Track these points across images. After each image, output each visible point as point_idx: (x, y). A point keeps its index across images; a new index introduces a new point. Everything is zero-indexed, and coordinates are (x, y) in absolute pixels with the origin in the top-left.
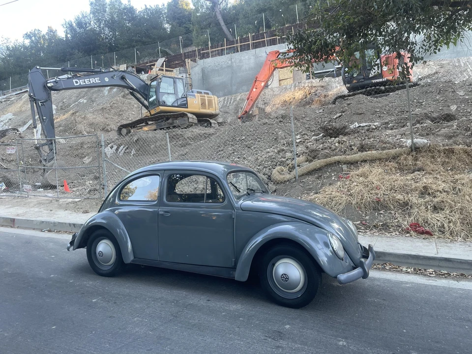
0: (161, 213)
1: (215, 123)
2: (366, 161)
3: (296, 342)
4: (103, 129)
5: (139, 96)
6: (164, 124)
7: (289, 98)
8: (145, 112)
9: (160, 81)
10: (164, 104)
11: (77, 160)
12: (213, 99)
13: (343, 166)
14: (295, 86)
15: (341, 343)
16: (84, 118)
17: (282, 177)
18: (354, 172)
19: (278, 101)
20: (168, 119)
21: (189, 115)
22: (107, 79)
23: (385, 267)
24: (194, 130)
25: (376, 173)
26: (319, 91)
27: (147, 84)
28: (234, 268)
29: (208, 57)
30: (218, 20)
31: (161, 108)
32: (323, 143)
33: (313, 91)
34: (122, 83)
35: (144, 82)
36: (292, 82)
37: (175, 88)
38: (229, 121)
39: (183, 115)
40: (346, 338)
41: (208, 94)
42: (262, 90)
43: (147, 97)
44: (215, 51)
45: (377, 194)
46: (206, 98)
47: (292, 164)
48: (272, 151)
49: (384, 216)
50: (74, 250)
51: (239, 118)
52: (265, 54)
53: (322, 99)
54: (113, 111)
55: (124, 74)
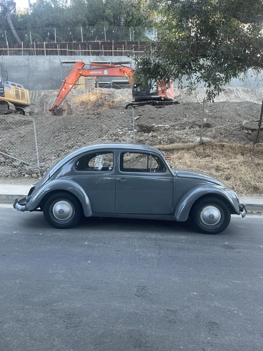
3: (242, 249)
7: (86, 100)
12: (25, 91)
14: (89, 91)
18: (173, 156)
19: (77, 101)
21: (9, 103)
24: (15, 117)
26: (107, 98)
28: (173, 214)
30: (8, 24)
33: (103, 97)
36: (84, 87)
38: (36, 112)
39: (3, 103)
41: (20, 87)
42: (69, 91)
44: (13, 50)
46: (20, 91)
51: (50, 111)
52: (59, 61)
53: (111, 104)
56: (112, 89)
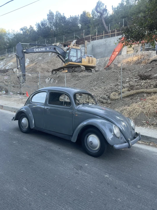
0: (45, 109)
1: (93, 71)
3: (86, 172)
4: (47, 71)
5: (61, 57)
6: (71, 70)
7: (130, 60)
8: (64, 65)
9: (70, 50)
10: (71, 61)
11: (35, 83)
12: (94, 59)
13: (145, 94)
14: (134, 55)
15: (106, 176)
16: (40, 66)
17: (114, 97)
18: (149, 98)
19: (125, 61)
20: (72, 68)
21: (82, 66)
22: (48, 49)
23: (150, 144)
24: (84, 73)
26: (145, 57)
27: (65, 52)
28: (72, 136)
29: (95, 40)
30: (102, 22)
31: (70, 62)
32: (138, 83)
33: (142, 57)
34: (54, 51)
35: (64, 51)
36: (133, 52)
37: (77, 54)
38: (101, 70)
39: (79, 66)
40: (110, 174)
41: (92, 57)
42: (116, 56)
43: (64, 57)
44: (99, 37)
46: (91, 59)
47: (120, 92)
51: (105, 69)
53: (147, 61)
54: (51, 63)
55: (55, 47)
56: (150, 51)
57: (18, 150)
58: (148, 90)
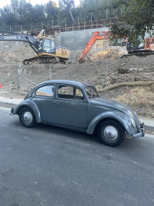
0: (55, 102)
1: (67, 63)
2: (137, 86)
3: (116, 161)
4: (16, 61)
5: (33, 46)
6: (45, 61)
7: (101, 54)
8: (36, 55)
9: (44, 40)
10: (45, 52)
11: (4, 74)
12: (67, 51)
13: (127, 87)
14: (104, 49)
15: (135, 163)
16: (7, 55)
17: (100, 90)
18: (132, 90)
19: (96, 55)
20: (46, 59)
21: (56, 58)
22: (19, 38)
23: (145, 131)
24: (58, 65)
25: (141, 92)
26: (114, 52)
27: (38, 42)
28: (86, 128)
29: (65, 31)
30: (70, 14)
32: (118, 76)
33: (112, 52)
34: (26, 40)
35: (36, 40)
36: (102, 46)
37: (50, 45)
38: (73, 62)
39: (54, 57)
40: (137, 161)
41: (65, 49)
42: (89, 49)
43: (37, 48)
44: (68, 29)
45: (142, 100)
46: (64, 51)
47: (105, 84)
48: (95, 78)
49: (144, 110)
50: (13, 115)
51: (78, 61)
52: (91, 32)
53: (116, 56)
54: (20, 53)
55: (27, 36)
56: (118, 47)
57: (36, 145)
58: (130, 83)
